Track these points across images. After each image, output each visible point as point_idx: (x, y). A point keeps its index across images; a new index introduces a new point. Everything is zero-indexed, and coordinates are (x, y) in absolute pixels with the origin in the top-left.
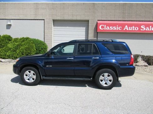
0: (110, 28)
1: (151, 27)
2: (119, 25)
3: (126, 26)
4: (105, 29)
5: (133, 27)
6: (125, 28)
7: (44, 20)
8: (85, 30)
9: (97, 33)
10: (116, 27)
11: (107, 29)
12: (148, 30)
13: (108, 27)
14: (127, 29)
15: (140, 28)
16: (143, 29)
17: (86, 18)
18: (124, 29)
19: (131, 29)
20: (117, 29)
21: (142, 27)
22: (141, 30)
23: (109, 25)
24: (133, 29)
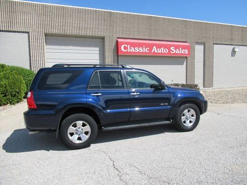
0: (135, 50)
1: (180, 48)
2: (147, 45)
3: (155, 47)
4: (129, 51)
5: (162, 49)
6: (153, 50)
7: (28, 33)
8: (98, 52)
9: (118, 56)
10: (143, 48)
11: (131, 51)
12: (178, 52)
13: (133, 49)
14: (156, 52)
15: (170, 50)
16: (173, 51)
17: (101, 34)
18: (152, 52)
19: (160, 52)
20: (144, 51)
21: (172, 48)
22: (171, 52)
23: (134, 45)
24: (163, 52)
